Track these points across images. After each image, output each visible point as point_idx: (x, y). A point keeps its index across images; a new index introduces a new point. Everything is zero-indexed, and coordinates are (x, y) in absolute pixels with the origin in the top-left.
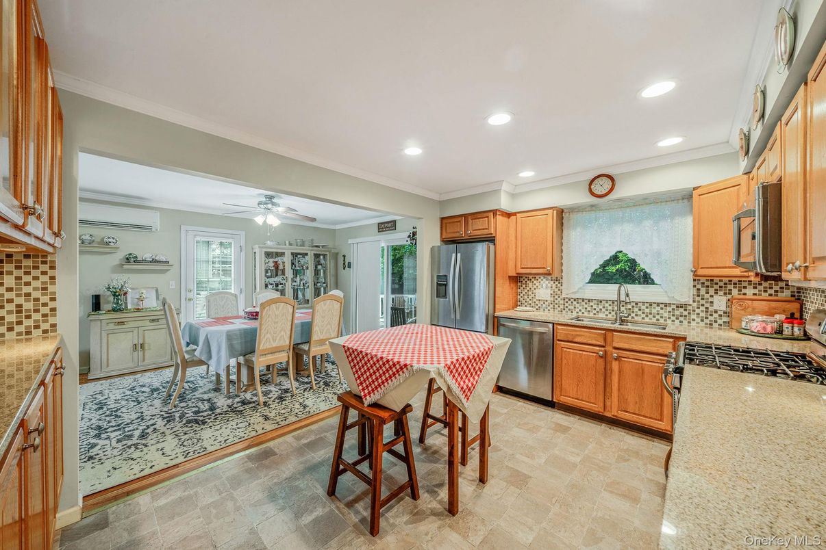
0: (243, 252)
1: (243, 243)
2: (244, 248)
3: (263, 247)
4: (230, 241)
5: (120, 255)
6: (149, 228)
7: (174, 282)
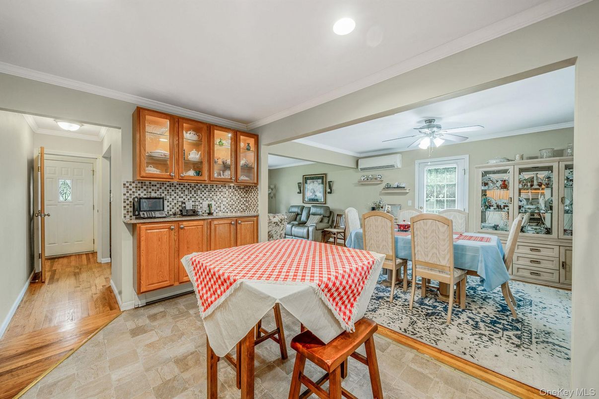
0: (467, 176)
1: (467, 167)
2: (467, 171)
3: (480, 168)
4: (455, 166)
5: (383, 185)
6: (392, 166)
7: (411, 201)
